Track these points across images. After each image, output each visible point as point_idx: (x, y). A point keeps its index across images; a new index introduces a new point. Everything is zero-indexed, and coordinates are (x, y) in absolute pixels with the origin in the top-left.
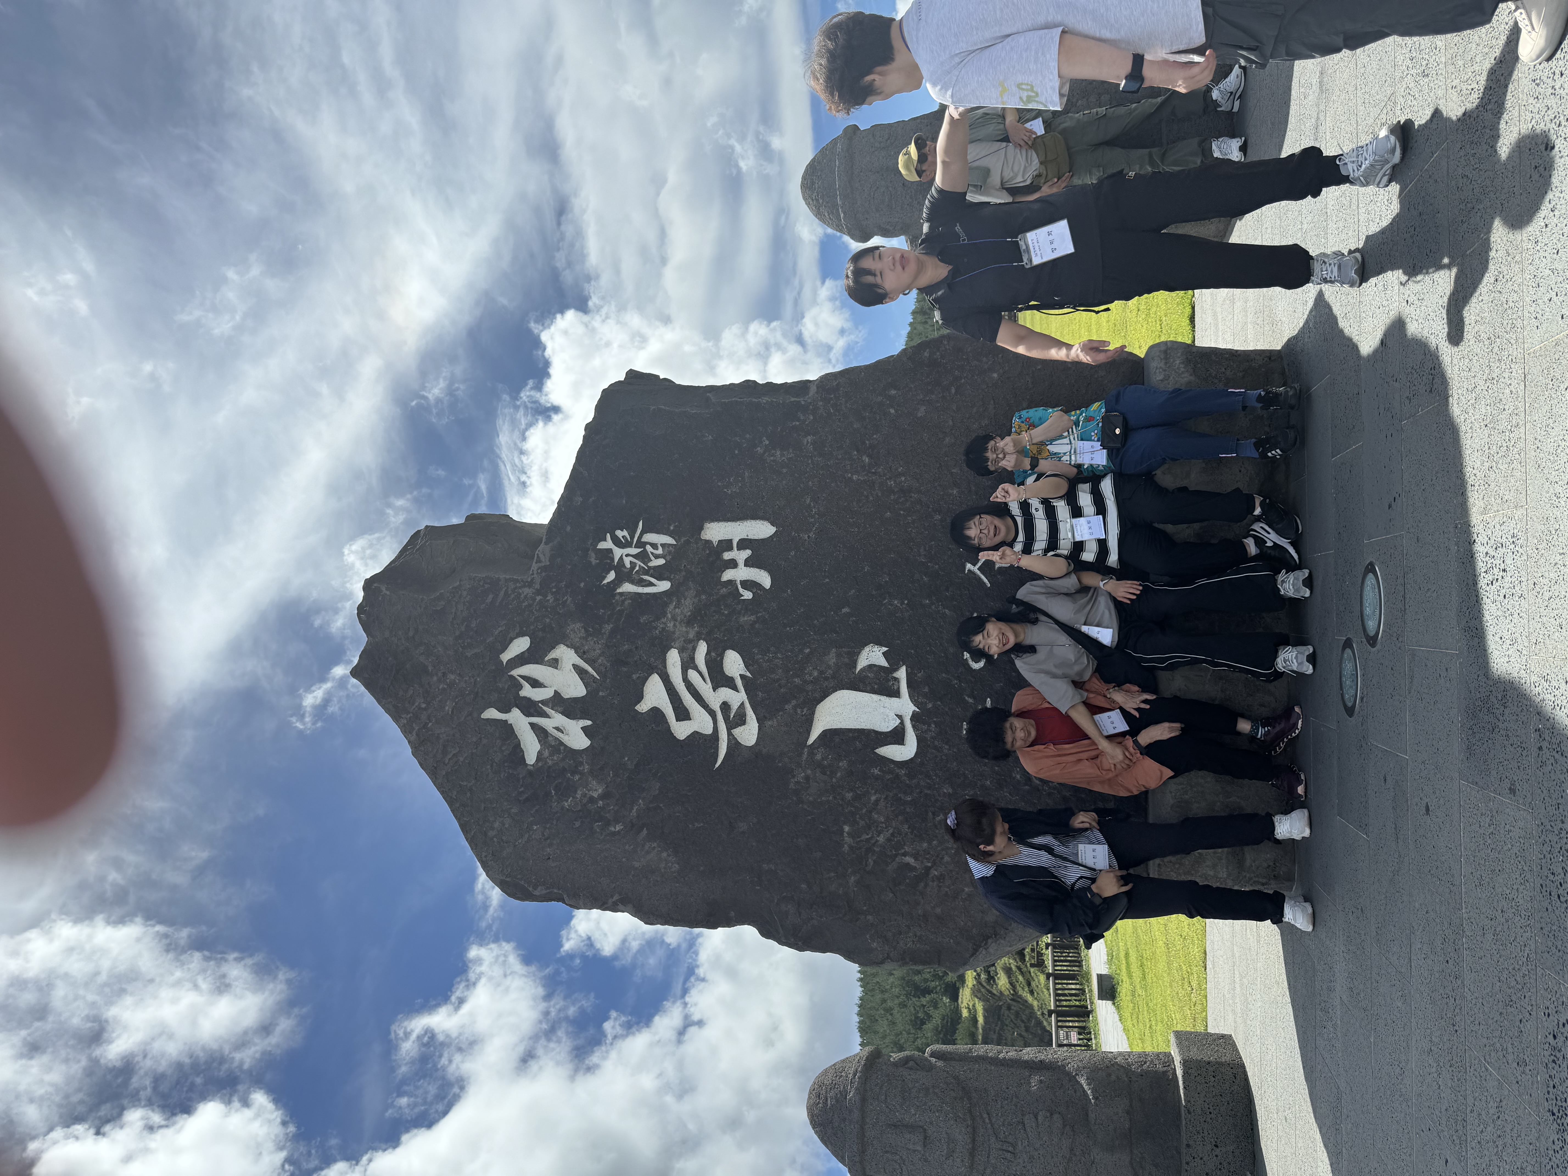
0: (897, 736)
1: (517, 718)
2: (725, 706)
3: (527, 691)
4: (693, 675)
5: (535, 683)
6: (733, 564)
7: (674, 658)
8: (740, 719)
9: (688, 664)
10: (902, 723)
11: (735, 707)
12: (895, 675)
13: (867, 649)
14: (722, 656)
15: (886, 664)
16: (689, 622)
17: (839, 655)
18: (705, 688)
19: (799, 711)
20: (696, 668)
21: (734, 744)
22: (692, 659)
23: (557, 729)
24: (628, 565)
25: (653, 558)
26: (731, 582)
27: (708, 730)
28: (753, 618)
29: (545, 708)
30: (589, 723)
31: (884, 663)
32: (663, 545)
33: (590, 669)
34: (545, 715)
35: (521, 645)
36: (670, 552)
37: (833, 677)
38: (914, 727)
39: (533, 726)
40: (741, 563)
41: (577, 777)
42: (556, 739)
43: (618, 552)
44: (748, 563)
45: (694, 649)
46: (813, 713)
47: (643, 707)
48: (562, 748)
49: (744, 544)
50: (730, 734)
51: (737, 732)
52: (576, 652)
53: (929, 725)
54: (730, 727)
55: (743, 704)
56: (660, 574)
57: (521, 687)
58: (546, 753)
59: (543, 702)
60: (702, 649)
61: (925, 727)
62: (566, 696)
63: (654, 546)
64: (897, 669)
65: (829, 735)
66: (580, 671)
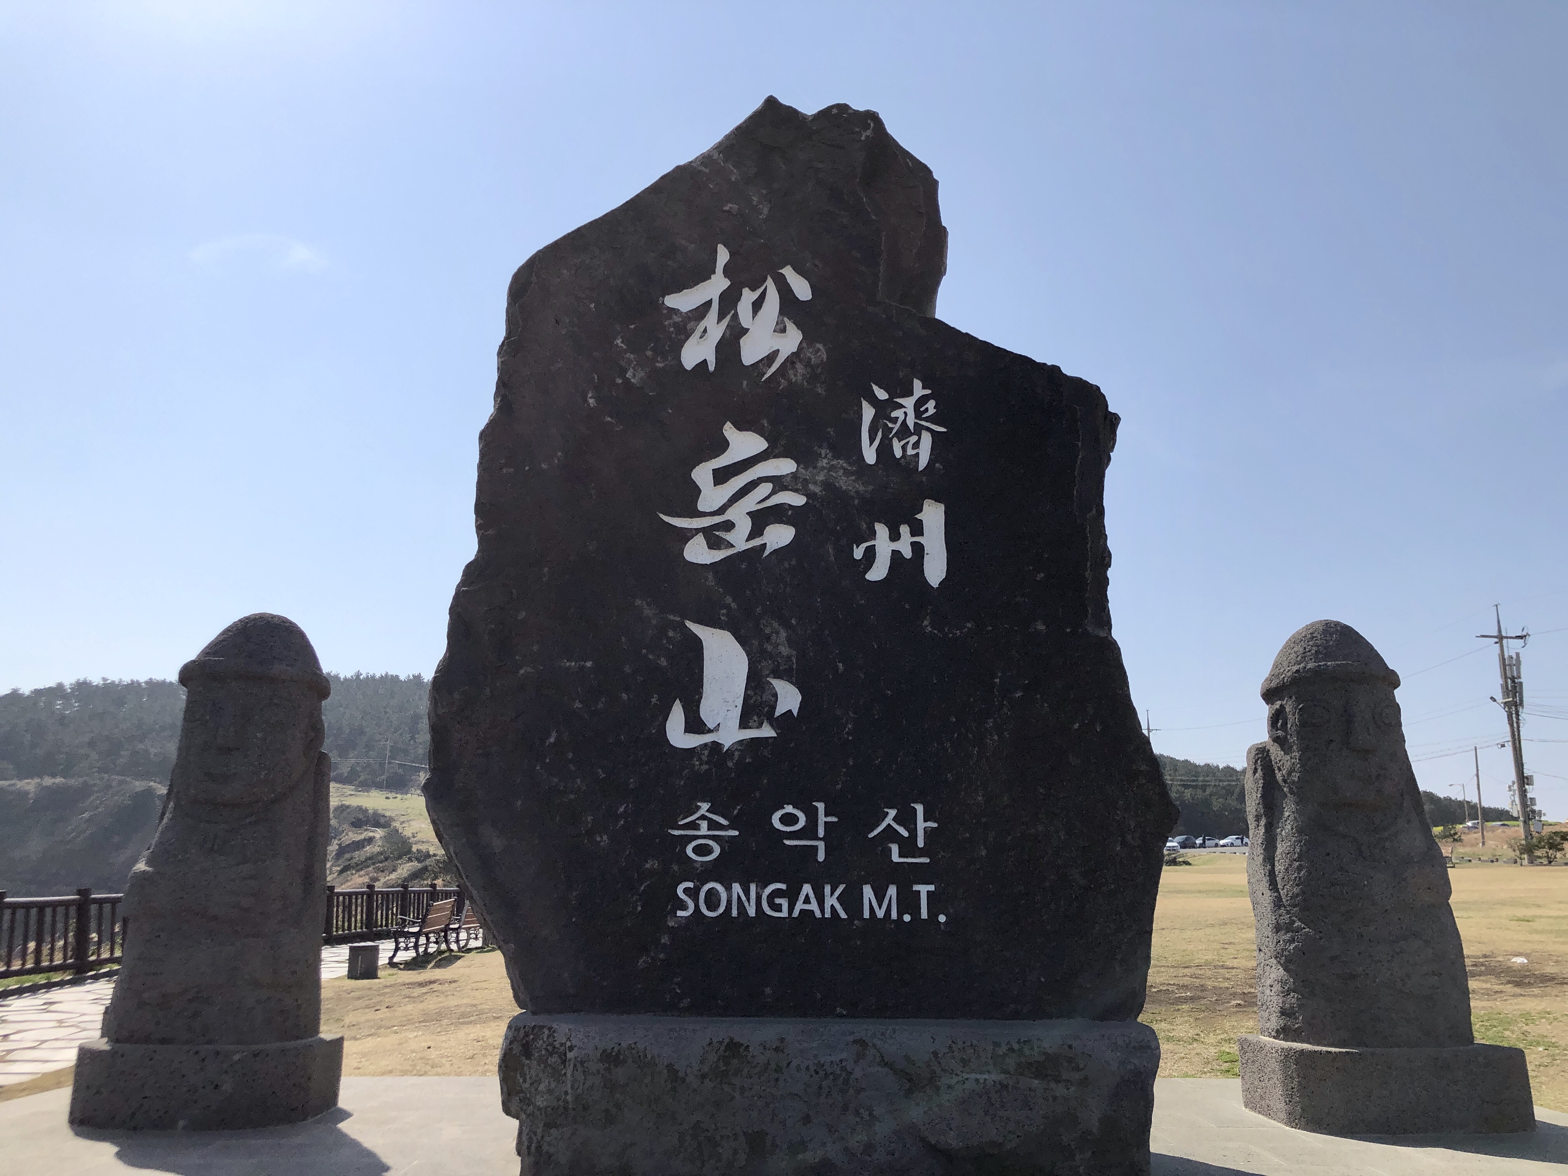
0: (695, 725)
1: (717, 284)
2: (729, 526)
3: (748, 296)
4: (765, 489)
5: (757, 306)
6: (895, 536)
7: (785, 466)
8: (714, 543)
9: (779, 483)
10: (710, 731)
11: (729, 536)
12: (765, 724)
13: (796, 691)
14: (788, 522)
15: (777, 714)
16: (827, 485)
17: (789, 657)
18: (751, 502)
19: (724, 611)
21: (685, 536)
22: (785, 488)
23: (705, 331)
24: (894, 415)
25: (903, 443)
26: (873, 535)
27: (702, 506)
28: (832, 557)
29: (728, 318)
30: (712, 367)
31: (780, 710)
32: (917, 454)
33: (774, 368)
34: (721, 317)
35: (802, 289)
36: (909, 463)
37: (763, 652)
38: (706, 745)
39: (709, 303)
40: (896, 546)
41: (649, 353)
42: (693, 331)
43: (909, 403)
44: (896, 555)
45: (796, 491)
46: (721, 628)
47: (729, 431)
48: (683, 337)
49: (918, 549)
50: (697, 531)
51: (700, 539)
52: (793, 354)
53: (707, 763)
54: (707, 532)
55: (732, 546)
56: (884, 451)
57: (753, 289)
58: (677, 319)
59: (736, 315)
60: (797, 500)
61: (705, 758)
62: (742, 341)
63: (916, 445)
64: (772, 726)
65: (696, 646)
66: (771, 358)
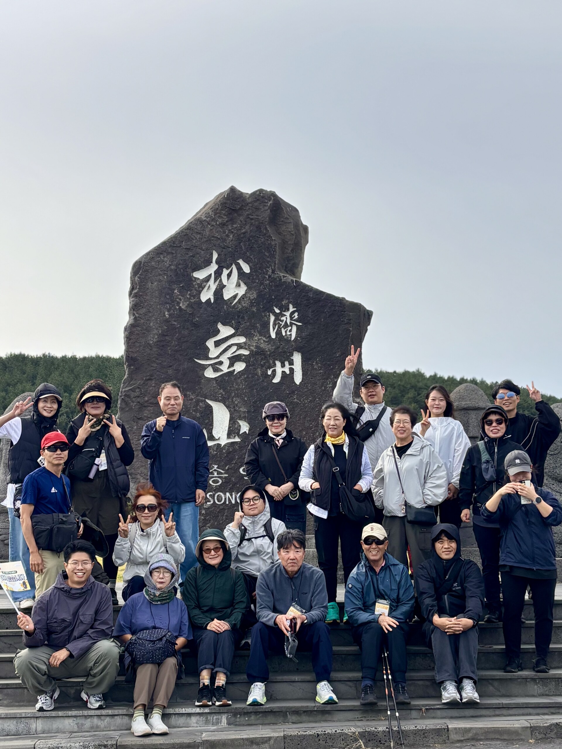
0: (211, 438)
2: (221, 363)
3: (225, 272)
4: (234, 348)
5: (229, 275)
6: (283, 366)
7: (242, 340)
8: (216, 370)
9: (240, 346)
10: (216, 440)
11: (221, 367)
12: (237, 436)
13: (247, 425)
14: (243, 361)
15: (241, 433)
16: (257, 347)
17: (244, 412)
18: (229, 354)
19: (220, 395)
20: (237, 349)
21: (204, 367)
22: (241, 348)
23: (209, 287)
25: (285, 330)
26: (275, 365)
27: (211, 355)
28: (260, 374)
29: (218, 280)
30: (212, 301)
32: (291, 335)
33: (236, 301)
34: (215, 281)
35: (246, 269)
36: (288, 338)
37: (235, 410)
38: (215, 445)
39: (210, 275)
40: (283, 369)
41: (188, 296)
42: (205, 286)
43: (288, 314)
44: (283, 372)
45: (246, 349)
46: (219, 401)
47: (220, 326)
48: (201, 289)
49: (292, 370)
50: (209, 365)
51: (210, 369)
52: (243, 295)
53: (216, 451)
54: (212, 365)
55: (222, 371)
56: (279, 333)
57: (227, 269)
58: (198, 282)
59: (221, 280)
60: (246, 352)
61: (216, 449)
62: (223, 290)
63: (290, 331)
64: (239, 437)
65: (210, 409)
66: (235, 297)
